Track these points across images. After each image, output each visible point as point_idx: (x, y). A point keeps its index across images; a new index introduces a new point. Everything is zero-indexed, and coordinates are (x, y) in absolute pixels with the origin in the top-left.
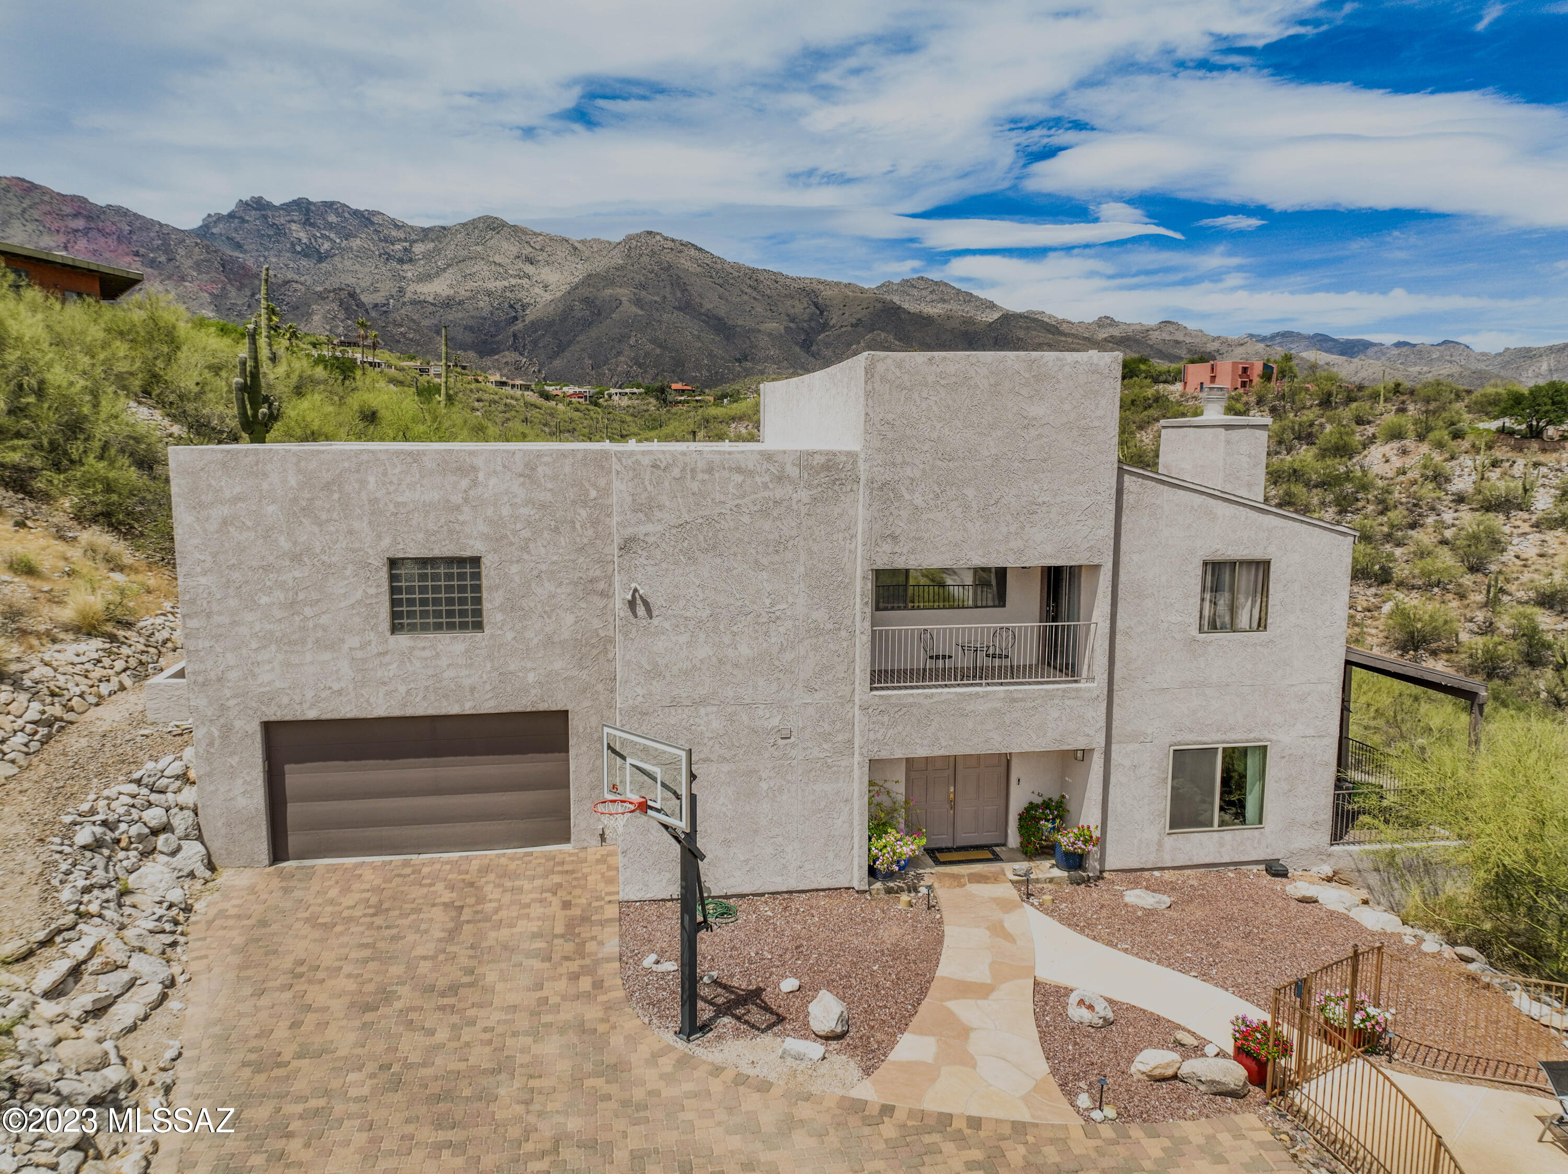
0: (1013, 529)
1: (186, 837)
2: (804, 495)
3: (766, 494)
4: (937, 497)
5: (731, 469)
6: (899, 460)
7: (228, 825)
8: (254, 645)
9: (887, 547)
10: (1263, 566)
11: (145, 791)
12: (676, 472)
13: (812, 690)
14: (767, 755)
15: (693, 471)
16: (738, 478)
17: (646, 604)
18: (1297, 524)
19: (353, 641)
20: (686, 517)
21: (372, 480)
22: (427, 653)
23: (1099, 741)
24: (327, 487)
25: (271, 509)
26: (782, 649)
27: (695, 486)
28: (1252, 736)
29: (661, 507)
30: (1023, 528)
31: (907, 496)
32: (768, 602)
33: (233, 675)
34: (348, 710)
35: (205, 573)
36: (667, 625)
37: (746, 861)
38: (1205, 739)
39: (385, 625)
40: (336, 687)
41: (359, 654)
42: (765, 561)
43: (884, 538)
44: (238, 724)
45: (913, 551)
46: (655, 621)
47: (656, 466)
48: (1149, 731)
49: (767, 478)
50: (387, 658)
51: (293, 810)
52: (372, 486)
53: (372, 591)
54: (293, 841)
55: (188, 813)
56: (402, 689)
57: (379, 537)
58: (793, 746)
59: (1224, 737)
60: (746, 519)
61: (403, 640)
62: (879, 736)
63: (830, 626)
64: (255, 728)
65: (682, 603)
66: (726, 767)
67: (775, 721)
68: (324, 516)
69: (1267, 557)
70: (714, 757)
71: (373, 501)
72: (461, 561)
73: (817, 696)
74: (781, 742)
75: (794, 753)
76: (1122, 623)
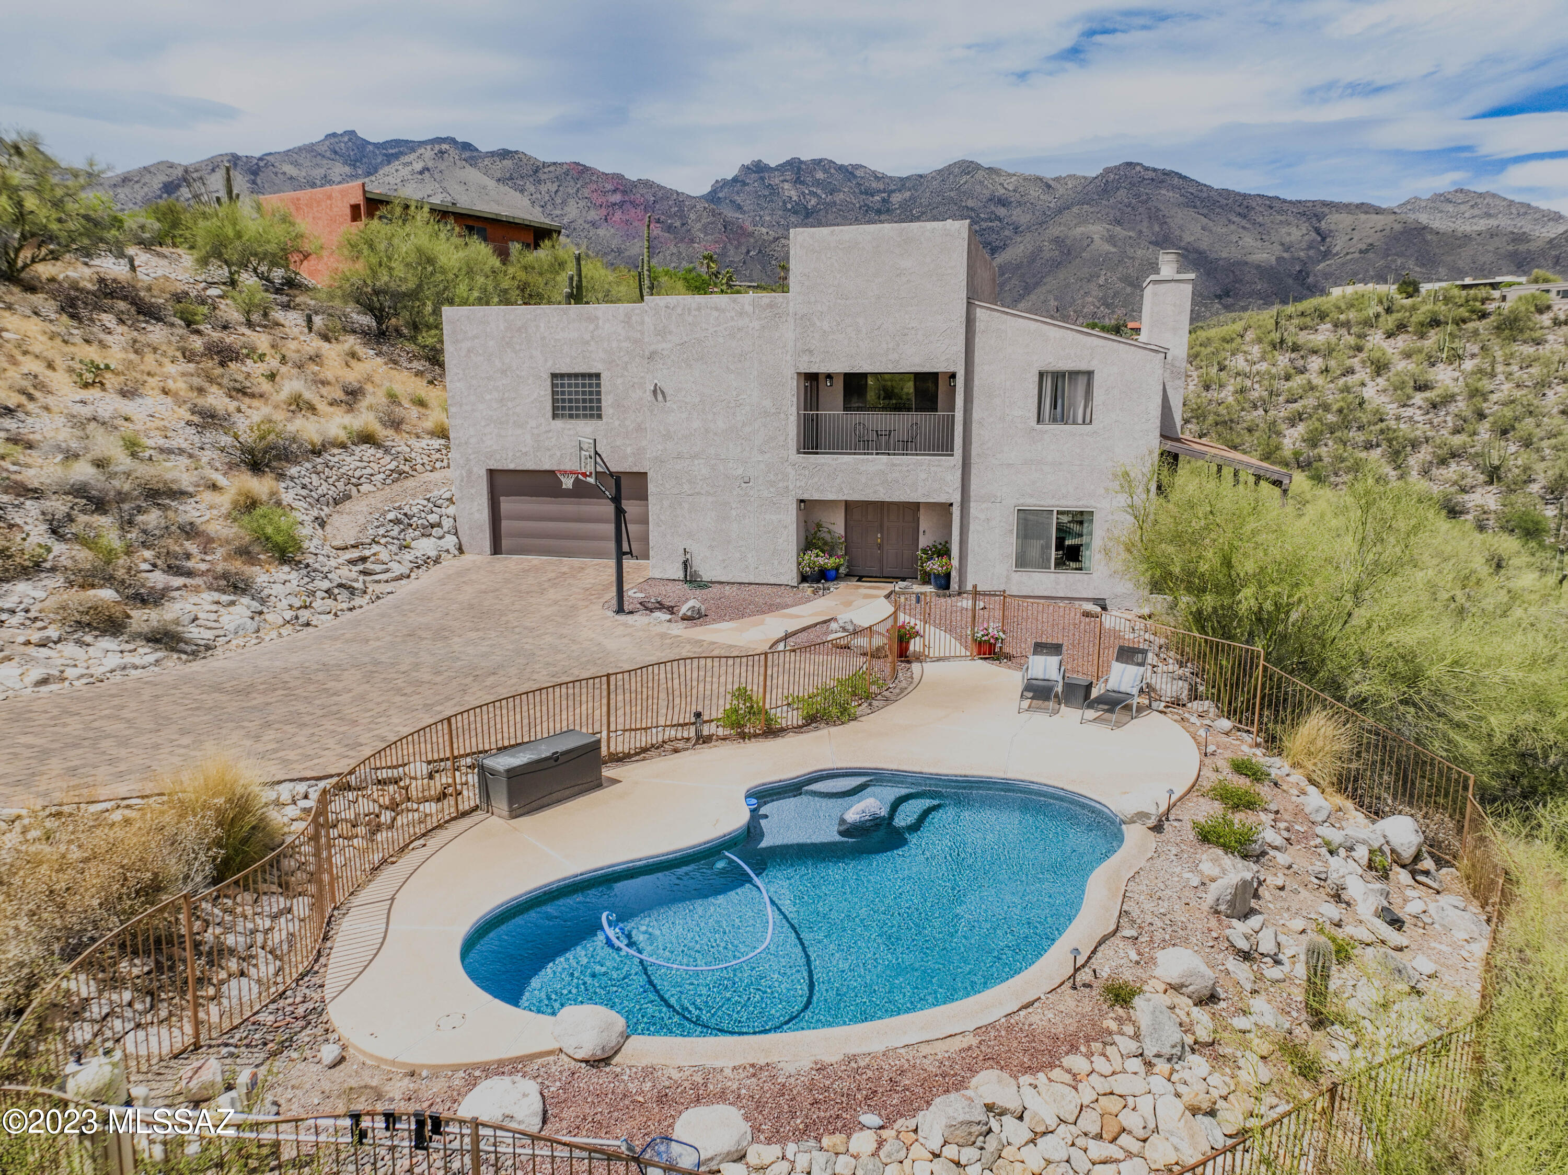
0: (891, 346)
1: (449, 532)
2: (756, 324)
3: (733, 324)
4: (839, 324)
5: (711, 308)
6: (813, 299)
7: (470, 529)
8: (483, 424)
9: (806, 358)
10: (1089, 374)
11: (431, 505)
12: (679, 311)
13: (763, 452)
14: (735, 493)
15: (689, 309)
16: (715, 314)
17: (663, 393)
18: (1115, 344)
19: (533, 423)
20: (685, 339)
21: (542, 325)
22: (571, 432)
23: (956, 498)
24: (519, 330)
25: (491, 343)
26: (744, 425)
27: (690, 319)
28: (1080, 503)
29: (670, 333)
30: (898, 345)
31: (818, 324)
32: (734, 393)
33: (473, 440)
34: (530, 466)
35: (459, 380)
36: (675, 407)
37: (724, 560)
38: (1042, 503)
39: (550, 414)
40: (524, 450)
41: (536, 431)
42: (732, 367)
43: (804, 351)
44: (475, 470)
45: (823, 361)
46: (668, 404)
47: (667, 307)
48: (999, 494)
49: (733, 314)
50: (550, 434)
51: (505, 524)
52: (542, 329)
53: (542, 393)
54: (505, 543)
55: (451, 520)
56: (558, 454)
57: (546, 361)
58: (752, 488)
59: (1057, 503)
60: (721, 340)
61: (559, 424)
62: (803, 484)
63: (773, 411)
64: (483, 473)
65: (683, 393)
66: (710, 499)
67: (740, 472)
68: (518, 347)
69: (1091, 369)
70: (703, 492)
71: (543, 338)
72: (590, 376)
73: (767, 456)
74: (744, 485)
75: (751, 493)
76: (976, 415)
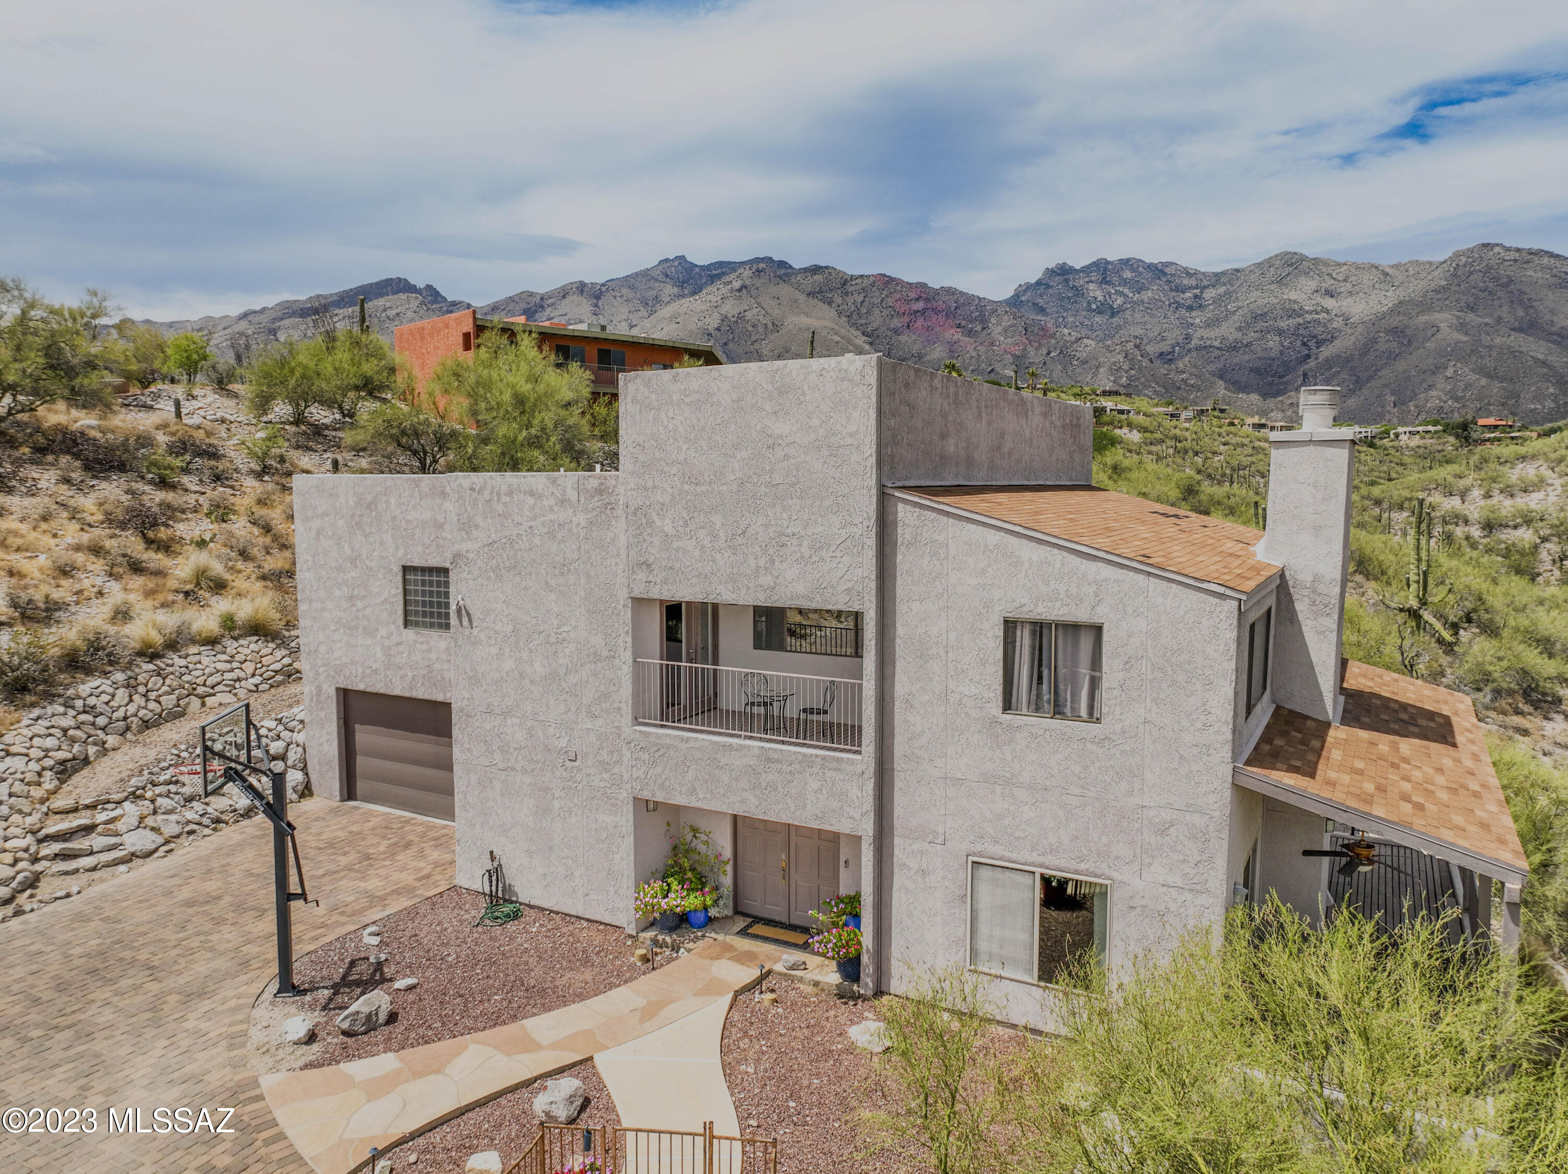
2: (581, 518)
3: (552, 516)
4: (686, 524)
5: (525, 493)
6: (650, 484)
7: (320, 763)
8: (333, 628)
9: (641, 576)
12: (486, 495)
13: (594, 717)
14: (558, 775)
15: (498, 494)
16: (530, 501)
17: (468, 615)
19: (383, 632)
20: (494, 537)
21: (393, 501)
22: (424, 647)
23: (867, 829)
24: (369, 506)
25: (341, 523)
26: (568, 672)
27: (499, 508)
28: (1083, 866)
29: (477, 526)
30: (773, 562)
31: (659, 523)
32: (556, 622)
33: (323, 649)
34: (380, 688)
35: (309, 570)
36: (482, 636)
37: (545, 875)
39: (400, 621)
40: (374, 666)
41: (386, 642)
42: (552, 582)
43: (640, 565)
44: (325, 686)
45: (665, 582)
46: (475, 631)
47: (472, 489)
48: (941, 830)
49: (552, 502)
50: (401, 648)
51: (360, 760)
52: (393, 507)
53: (393, 592)
56: (410, 675)
57: (397, 548)
58: (579, 769)
59: (1041, 859)
60: (537, 541)
61: (411, 634)
62: (641, 774)
63: (605, 653)
64: (333, 692)
65: (493, 617)
66: (528, 779)
67: (563, 742)
68: (368, 530)
69: (1096, 620)
70: (518, 767)
71: (394, 519)
72: (438, 571)
73: (599, 722)
74: (569, 764)
75: (579, 777)
76: (901, 686)
